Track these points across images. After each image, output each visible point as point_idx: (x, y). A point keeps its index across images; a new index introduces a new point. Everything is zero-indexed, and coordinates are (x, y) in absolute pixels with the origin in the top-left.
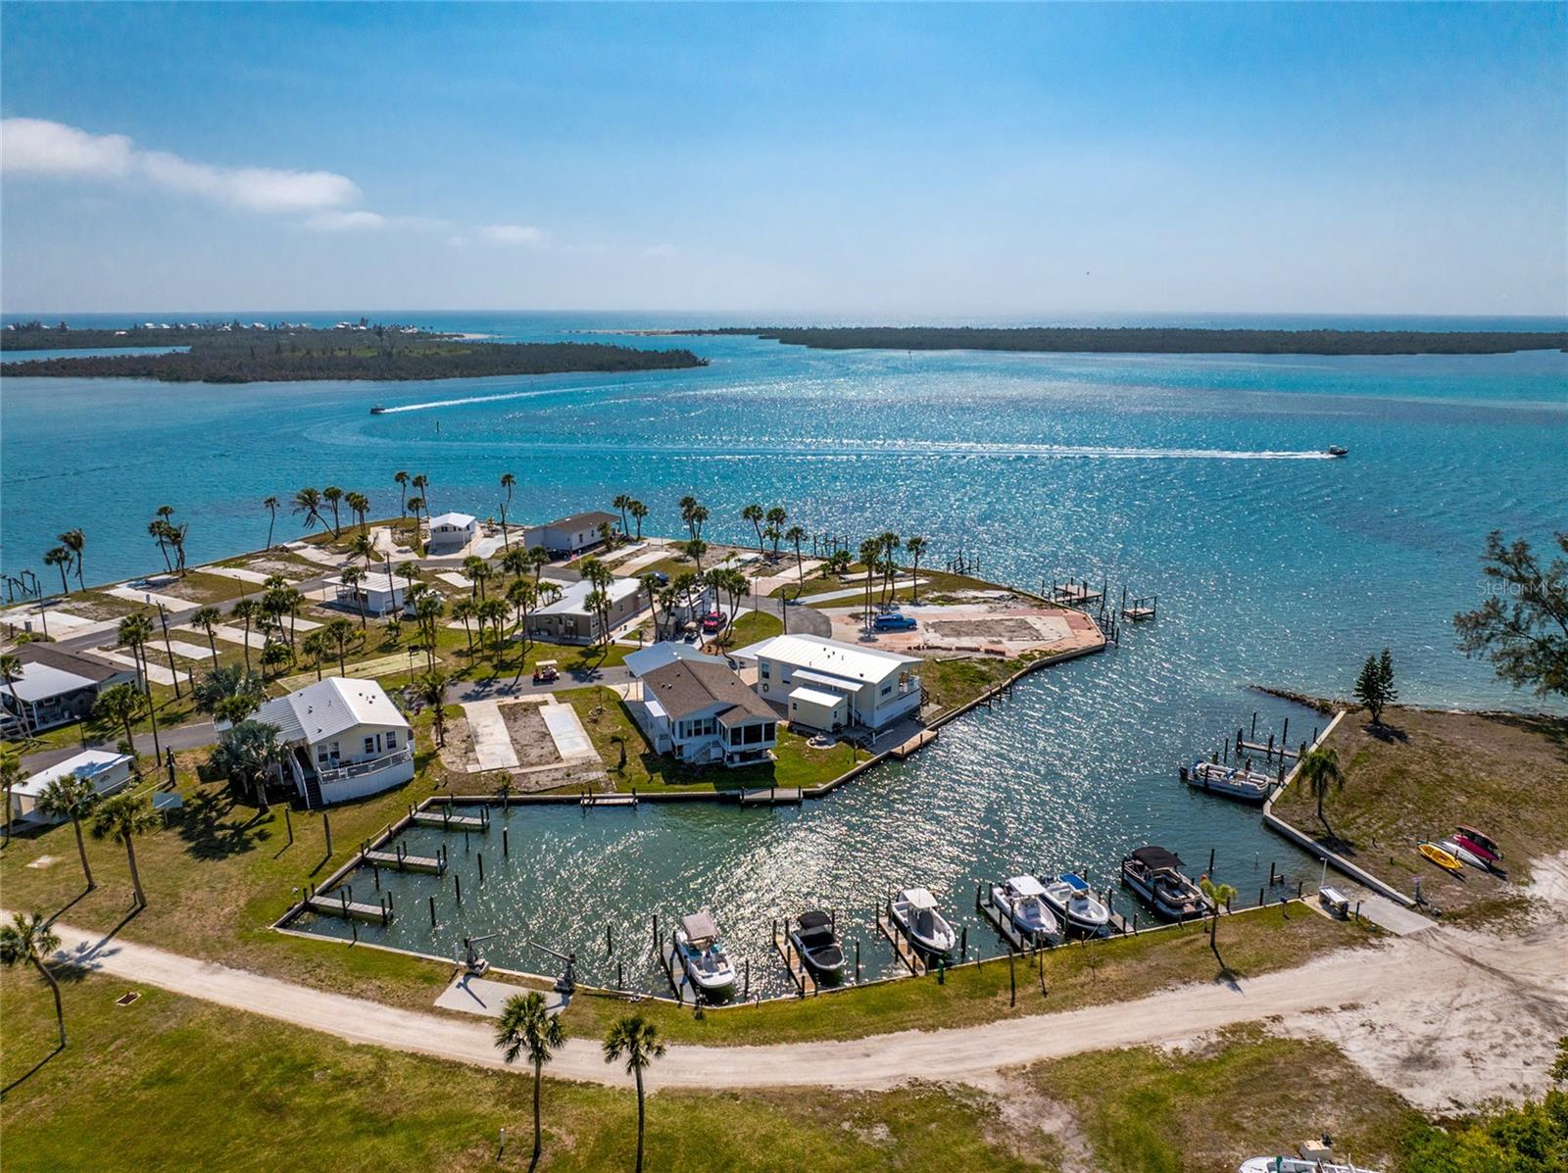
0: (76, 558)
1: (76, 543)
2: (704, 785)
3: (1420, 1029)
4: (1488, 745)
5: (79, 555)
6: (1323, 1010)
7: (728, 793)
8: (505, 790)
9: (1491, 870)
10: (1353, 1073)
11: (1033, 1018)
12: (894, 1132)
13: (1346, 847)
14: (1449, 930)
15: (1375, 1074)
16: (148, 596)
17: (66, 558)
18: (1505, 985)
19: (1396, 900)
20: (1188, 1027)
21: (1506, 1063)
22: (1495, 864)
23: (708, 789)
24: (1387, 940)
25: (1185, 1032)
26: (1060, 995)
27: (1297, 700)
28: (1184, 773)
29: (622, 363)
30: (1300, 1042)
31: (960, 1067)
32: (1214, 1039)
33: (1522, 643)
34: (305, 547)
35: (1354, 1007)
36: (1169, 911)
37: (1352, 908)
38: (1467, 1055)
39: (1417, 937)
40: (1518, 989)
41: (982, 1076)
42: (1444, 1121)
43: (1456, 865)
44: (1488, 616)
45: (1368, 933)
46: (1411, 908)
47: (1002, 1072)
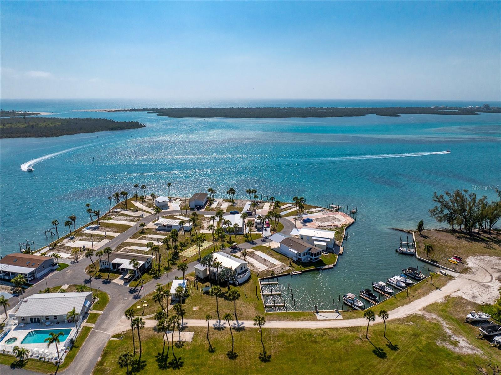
0: (74, 223)
1: (73, 219)
2: (312, 267)
3: (471, 292)
4: (443, 237)
5: (75, 222)
6: (455, 291)
7: (318, 268)
8: (272, 274)
9: (461, 263)
10: (467, 301)
11: (415, 301)
12: (413, 322)
13: (436, 262)
14: (462, 275)
15: (470, 300)
16: (105, 233)
17: (71, 224)
18: (476, 283)
19: (451, 271)
20: (440, 298)
21: (485, 295)
22: (461, 261)
23: (313, 268)
24: (455, 278)
25: (439, 299)
26: (416, 297)
27: (402, 231)
28: (397, 251)
29: (119, 127)
30: (456, 297)
31: (412, 311)
32: (444, 299)
33: (442, 215)
34: (122, 211)
35: (459, 290)
36: (419, 279)
37: (447, 273)
38: (479, 295)
39: (459, 277)
40: (479, 283)
41: (417, 312)
42: (483, 305)
43: (456, 263)
44: (435, 210)
45: (452, 278)
46: (454, 272)
47: (419, 310)
